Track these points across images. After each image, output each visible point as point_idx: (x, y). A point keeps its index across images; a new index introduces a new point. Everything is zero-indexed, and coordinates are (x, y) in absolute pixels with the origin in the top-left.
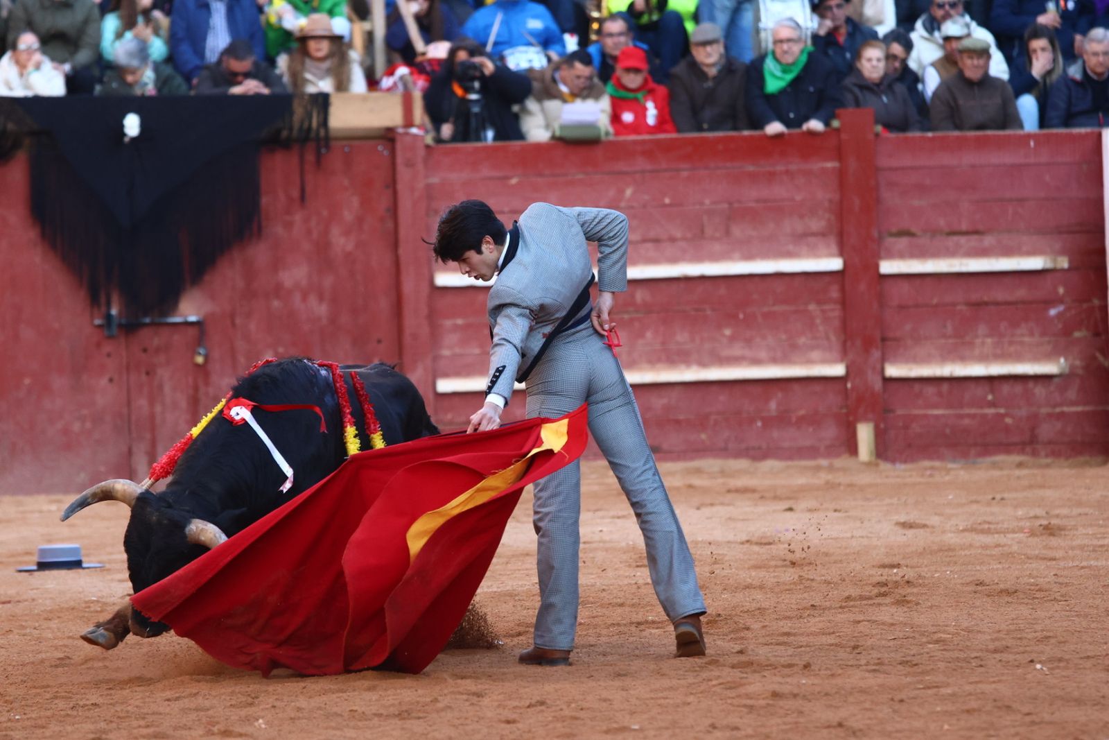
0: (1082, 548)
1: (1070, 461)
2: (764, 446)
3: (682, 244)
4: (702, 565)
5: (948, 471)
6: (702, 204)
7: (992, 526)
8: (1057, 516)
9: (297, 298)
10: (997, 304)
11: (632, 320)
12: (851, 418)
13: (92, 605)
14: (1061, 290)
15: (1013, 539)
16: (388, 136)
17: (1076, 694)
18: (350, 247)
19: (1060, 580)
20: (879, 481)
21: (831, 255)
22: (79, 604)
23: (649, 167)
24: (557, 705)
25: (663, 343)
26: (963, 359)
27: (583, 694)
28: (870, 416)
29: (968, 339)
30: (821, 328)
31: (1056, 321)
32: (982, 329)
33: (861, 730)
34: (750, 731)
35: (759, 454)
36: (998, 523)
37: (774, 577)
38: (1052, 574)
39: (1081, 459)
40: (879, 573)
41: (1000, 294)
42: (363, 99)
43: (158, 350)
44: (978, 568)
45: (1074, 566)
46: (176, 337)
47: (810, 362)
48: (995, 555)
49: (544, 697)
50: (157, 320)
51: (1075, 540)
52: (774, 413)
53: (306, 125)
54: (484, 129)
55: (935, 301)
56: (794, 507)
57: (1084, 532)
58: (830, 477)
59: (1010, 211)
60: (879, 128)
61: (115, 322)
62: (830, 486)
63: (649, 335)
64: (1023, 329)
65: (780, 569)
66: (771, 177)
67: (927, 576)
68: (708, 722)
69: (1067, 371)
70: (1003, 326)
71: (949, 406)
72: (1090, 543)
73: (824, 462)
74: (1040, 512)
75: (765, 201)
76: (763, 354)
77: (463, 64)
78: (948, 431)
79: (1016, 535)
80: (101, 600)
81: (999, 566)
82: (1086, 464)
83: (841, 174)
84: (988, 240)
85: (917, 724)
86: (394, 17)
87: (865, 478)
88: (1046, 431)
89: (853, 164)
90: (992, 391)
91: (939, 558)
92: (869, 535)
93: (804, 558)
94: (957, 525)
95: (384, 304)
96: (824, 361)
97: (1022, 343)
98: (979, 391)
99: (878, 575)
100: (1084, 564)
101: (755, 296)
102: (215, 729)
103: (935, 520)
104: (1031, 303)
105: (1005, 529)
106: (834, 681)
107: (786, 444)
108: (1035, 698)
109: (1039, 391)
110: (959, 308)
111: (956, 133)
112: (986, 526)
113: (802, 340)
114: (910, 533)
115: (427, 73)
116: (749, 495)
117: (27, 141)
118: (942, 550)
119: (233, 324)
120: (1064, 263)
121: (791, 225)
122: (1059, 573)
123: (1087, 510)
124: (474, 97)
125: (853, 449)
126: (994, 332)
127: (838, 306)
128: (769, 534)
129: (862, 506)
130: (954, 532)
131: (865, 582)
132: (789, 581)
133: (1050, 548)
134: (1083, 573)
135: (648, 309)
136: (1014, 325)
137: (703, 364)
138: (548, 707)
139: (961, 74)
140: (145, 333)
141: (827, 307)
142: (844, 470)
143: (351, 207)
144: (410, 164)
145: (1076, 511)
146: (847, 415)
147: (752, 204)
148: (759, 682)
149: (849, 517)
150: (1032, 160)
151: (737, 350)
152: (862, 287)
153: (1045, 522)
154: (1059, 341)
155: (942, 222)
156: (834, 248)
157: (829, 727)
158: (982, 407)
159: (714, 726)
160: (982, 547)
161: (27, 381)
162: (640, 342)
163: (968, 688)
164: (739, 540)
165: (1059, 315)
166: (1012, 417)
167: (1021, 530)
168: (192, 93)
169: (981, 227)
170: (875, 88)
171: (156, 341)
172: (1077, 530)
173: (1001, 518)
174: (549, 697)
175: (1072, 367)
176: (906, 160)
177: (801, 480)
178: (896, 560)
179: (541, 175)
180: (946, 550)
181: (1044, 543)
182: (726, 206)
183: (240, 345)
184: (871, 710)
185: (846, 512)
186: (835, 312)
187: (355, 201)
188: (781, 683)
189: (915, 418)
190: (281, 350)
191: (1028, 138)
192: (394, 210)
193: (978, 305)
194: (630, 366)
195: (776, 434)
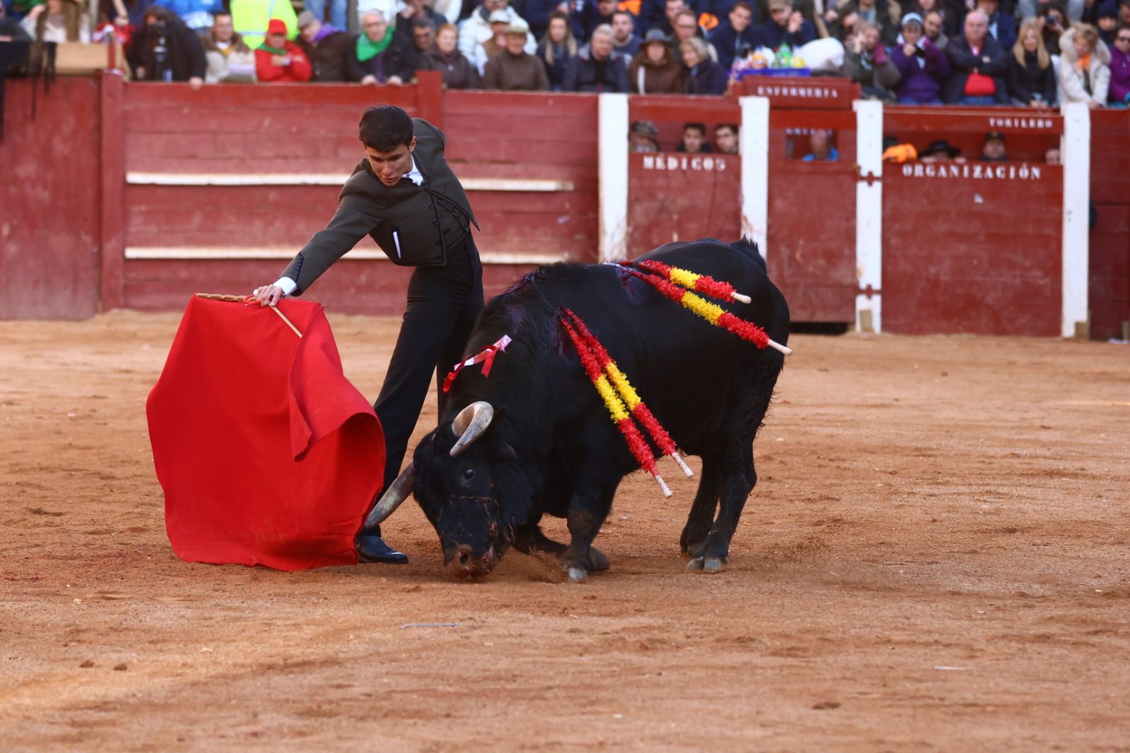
2: (356, 305)
3: (303, 160)
6: (318, 133)
9: (28, 186)
10: (524, 213)
11: (266, 213)
14: (567, 206)
16: (97, 75)
18: (66, 152)
23: (282, 105)
26: (496, 251)
29: (501, 237)
31: (563, 227)
32: (511, 230)
35: (352, 311)
41: (524, 206)
52: (363, 283)
59: (534, 148)
60: (444, 86)
63: (278, 224)
64: (540, 231)
70: (526, 229)
77: (153, 26)
84: (518, 168)
89: (426, 109)
95: (89, 193)
97: (539, 241)
104: (546, 213)
107: (372, 305)
110: (497, 214)
111: (498, 92)
120: (570, 186)
124: (160, 50)
126: (520, 232)
135: (277, 205)
136: (534, 228)
139: (506, 50)
143: (69, 124)
144: (112, 95)
150: (552, 114)
154: (565, 241)
155: (486, 154)
162: (270, 229)
165: (566, 224)
169: (513, 159)
170: (446, 59)
176: (463, 109)
179: (204, 107)
182: (335, 135)
187: (72, 119)
190: (15, 223)
191: (548, 98)
192: (99, 127)
193: (509, 213)
194: (263, 244)
195: (364, 297)
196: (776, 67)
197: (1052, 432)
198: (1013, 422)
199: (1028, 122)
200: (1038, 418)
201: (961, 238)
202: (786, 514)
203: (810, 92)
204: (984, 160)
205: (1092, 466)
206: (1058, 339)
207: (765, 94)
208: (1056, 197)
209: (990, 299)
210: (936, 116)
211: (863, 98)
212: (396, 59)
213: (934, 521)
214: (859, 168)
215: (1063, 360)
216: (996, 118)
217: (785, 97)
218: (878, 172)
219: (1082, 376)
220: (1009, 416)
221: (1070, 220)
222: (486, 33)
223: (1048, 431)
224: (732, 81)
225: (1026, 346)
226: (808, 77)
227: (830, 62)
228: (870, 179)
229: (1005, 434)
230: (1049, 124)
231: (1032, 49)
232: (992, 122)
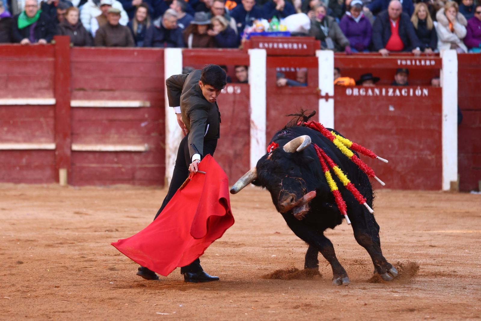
2: (19, 178)
5: (99, 190)
10: (120, 120)
12: (57, 167)
14: (146, 116)
21: (50, 97)
26: (105, 143)
28: (65, 166)
29: (107, 135)
30: (45, 128)
31: (144, 129)
32: (113, 131)
35: (18, 181)
39: (153, 187)
41: (121, 116)
47: (40, 142)
52: (24, 164)
55: (94, 118)
59: (126, 82)
62: (47, 196)
64: (130, 131)
66: (26, 63)
69: (148, 150)
70: (122, 130)
71: (99, 163)
73: (45, 185)
75: (23, 74)
76: (20, 138)
78: (98, 173)
82: (155, 189)
83: (55, 64)
84: (117, 94)
87: (64, 193)
88: (139, 174)
89: (60, 59)
90: (117, 158)
96: (46, 142)
97: (129, 137)
98: (111, 157)
101: (17, 114)
104: (134, 120)
107: (29, 177)
109: (136, 158)
110: (104, 122)
111: (104, 48)
113: (37, 133)
120: (148, 104)
121: (34, 84)
125: (57, 180)
126: (118, 132)
127: (53, 119)
136: (127, 129)
139: (108, 23)
141: (48, 120)
142: (54, 189)
146: (55, 165)
147: (17, 75)
150: (135, 61)
151: (10, 136)
152: (63, 112)
154: (145, 137)
155: (97, 85)
156: (52, 94)
158: (112, 164)
165: (146, 126)
166: (125, 168)
169: (114, 88)
170: (72, 28)
175: (150, 148)
176: (83, 59)
182: (6, 75)
186: (51, 122)
189: (84, 168)
191: (133, 51)
193: (112, 121)
195: (25, 173)
196: (270, 31)
197: (436, 249)
198: (413, 243)
199: (420, 62)
200: (428, 240)
201: (382, 132)
202: (277, 301)
203: (290, 46)
204: (394, 84)
205: (460, 270)
206: (440, 191)
207: (264, 48)
208: (438, 107)
209: (399, 168)
210: (365, 59)
211: (322, 49)
212: (43, 29)
213: (366, 304)
214: (320, 91)
215: (443, 205)
216: (401, 60)
217: (276, 49)
218: (331, 93)
219: (454, 215)
220: (410, 240)
221: (446, 120)
222: (97, 12)
223: (434, 249)
224: (244, 39)
225: (421, 196)
226: (289, 37)
227: (302, 28)
228: (327, 97)
229: (409, 251)
230: (433, 63)
231: (423, 18)
232: (399, 62)
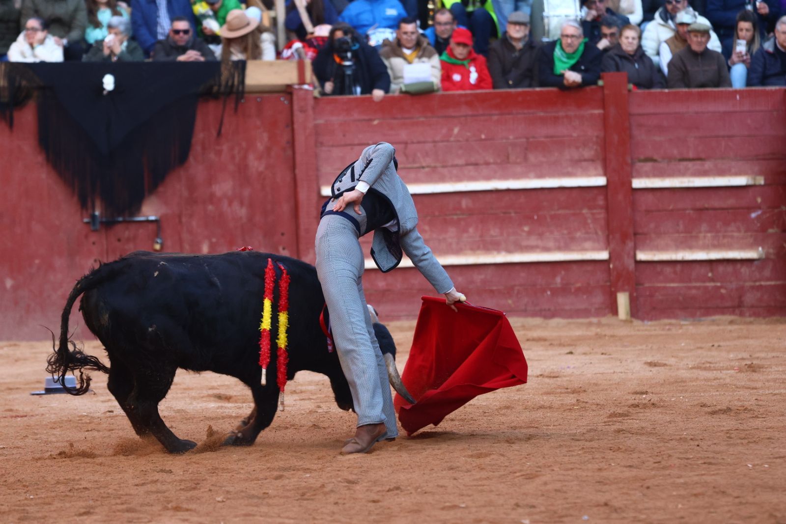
0: (775, 380)
1: (767, 319)
2: (552, 308)
3: (493, 166)
4: (509, 392)
5: (681, 326)
6: (507, 139)
7: (712, 365)
8: (758, 358)
9: (225, 204)
10: (715, 209)
11: (459, 220)
12: (613, 289)
13: (83, 418)
14: (759, 200)
15: (726, 374)
16: (288, 91)
17: (771, 483)
18: (261, 168)
19: (760, 403)
20: (633, 333)
21: (598, 175)
22: (74, 417)
23: (470, 113)
24: (408, 490)
25: (481, 236)
26: (691, 248)
27: (426, 482)
28: (626, 287)
29: (694, 234)
30: (591, 226)
31: (756, 222)
32: (704, 227)
33: (620, 508)
34: (543, 509)
35: (549, 314)
36: (716, 363)
37: (560, 400)
38: (754, 399)
39: (775, 318)
40: (633, 398)
41: (716, 202)
42: (270, 64)
43: (128, 240)
44: (702, 394)
45: (769, 393)
46: (141, 231)
47: (584, 250)
48: (714, 386)
49: (399, 484)
50: (128, 219)
51: (769, 375)
52: (559, 286)
53: (230, 83)
54: (355, 86)
55: (671, 207)
56: (573, 351)
57: (776, 369)
58: (599, 330)
59: (723, 144)
60: (631, 86)
61: (98, 220)
62: (598, 336)
63: (471, 230)
64: (733, 227)
65: (563, 395)
66: (556, 119)
67: (666, 400)
68: (513, 502)
69: (764, 256)
70: (719, 225)
71: (681, 281)
72: (781, 377)
73: (594, 320)
74: (745, 355)
75: (552, 137)
76: (551, 244)
77: (339, 40)
78: (681, 298)
79: (729, 372)
80: (89, 415)
81: (718, 393)
82: (778, 322)
83: (605, 118)
84: (708, 165)
85: (659, 504)
86: (291, 8)
87: (623, 331)
88: (750, 298)
89: (612, 111)
90: (712, 271)
91: (675, 387)
92: (626, 371)
93: (581, 387)
94: (687, 364)
95: (286, 208)
96: (594, 249)
97: (732, 237)
98: (703, 270)
99: (632, 399)
100: (776, 392)
101: (545, 204)
102: (169, 506)
103: (672, 361)
104: (738, 208)
105: (721, 367)
106: (602, 474)
107: (567, 307)
108: (742, 486)
109: (744, 270)
110: (687, 212)
112: (708, 365)
113: (578, 234)
114: (655, 369)
115: (314, 47)
116: (542, 343)
117: (36, 94)
118: (678, 382)
119: (180, 222)
120: (761, 181)
121: (570, 153)
122: (759, 398)
123: (778, 354)
124: (347, 63)
125: (614, 311)
126: (712, 229)
127: (603, 211)
128: (556, 370)
129: (621, 351)
130: (686, 369)
131: (623, 404)
132: (570, 403)
133: (753, 381)
134: (776, 398)
135: (470, 212)
136: (727, 224)
137: (509, 251)
138: (401, 491)
139: (689, 47)
140: (119, 228)
141: (595, 211)
142: (608, 325)
143: (262, 141)
144: (303, 110)
145: (770, 355)
146: (610, 287)
147: (543, 139)
148: (549, 474)
149: (612, 358)
150: (738, 109)
151: (533, 241)
152: (620, 197)
153: (749, 363)
154: (758, 236)
155: (675, 152)
156: (600, 170)
157: (598, 506)
158: (704, 282)
159: (517, 505)
160: (705, 380)
161: (37, 261)
162: (465, 235)
163: (696, 479)
164: (535, 375)
165: (758, 217)
166: (726, 289)
167: (732, 368)
168: (150, 60)
169: (703, 156)
170: (631, 58)
171: (127, 234)
172: (771, 368)
173: (718, 359)
174: (402, 484)
175: (767, 254)
176: (650, 109)
177: (578, 333)
178: (645, 389)
179: (395, 118)
180: (680, 382)
181: (749, 377)
182: (524, 140)
183: (185, 236)
184: (627, 494)
185: (610, 355)
186: (601, 215)
187: (265, 136)
188: (564, 475)
189: (658, 289)
190: (214, 240)
192: (292, 143)
193: (701, 210)
194: (458, 252)
195: (560, 300)
